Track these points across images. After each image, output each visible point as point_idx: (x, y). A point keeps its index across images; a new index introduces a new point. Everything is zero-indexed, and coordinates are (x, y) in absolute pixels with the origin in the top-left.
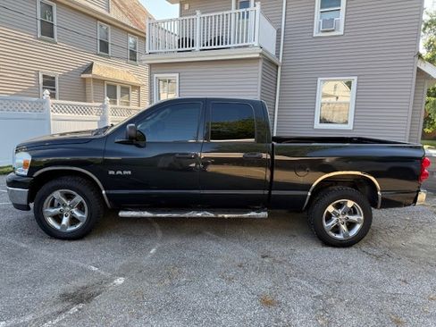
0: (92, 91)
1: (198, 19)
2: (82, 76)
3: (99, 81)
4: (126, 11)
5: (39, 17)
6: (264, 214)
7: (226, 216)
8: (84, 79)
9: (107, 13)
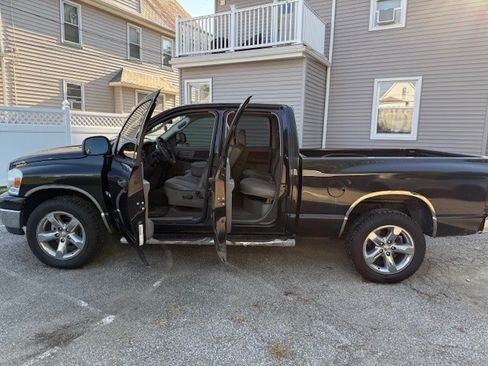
0: (122, 101)
1: (233, 16)
2: (111, 84)
3: (129, 89)
4: (159, 11)
5: (63, 21)
6: (291, 242)
7: (245, 243)
8: (113, 88)
9: (137, 14)
